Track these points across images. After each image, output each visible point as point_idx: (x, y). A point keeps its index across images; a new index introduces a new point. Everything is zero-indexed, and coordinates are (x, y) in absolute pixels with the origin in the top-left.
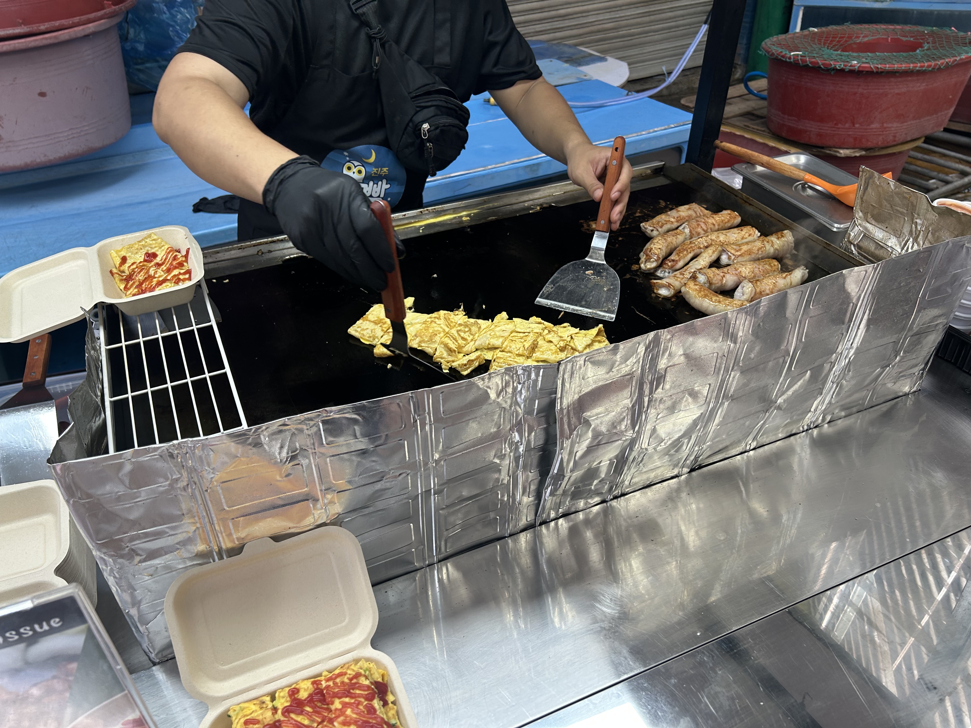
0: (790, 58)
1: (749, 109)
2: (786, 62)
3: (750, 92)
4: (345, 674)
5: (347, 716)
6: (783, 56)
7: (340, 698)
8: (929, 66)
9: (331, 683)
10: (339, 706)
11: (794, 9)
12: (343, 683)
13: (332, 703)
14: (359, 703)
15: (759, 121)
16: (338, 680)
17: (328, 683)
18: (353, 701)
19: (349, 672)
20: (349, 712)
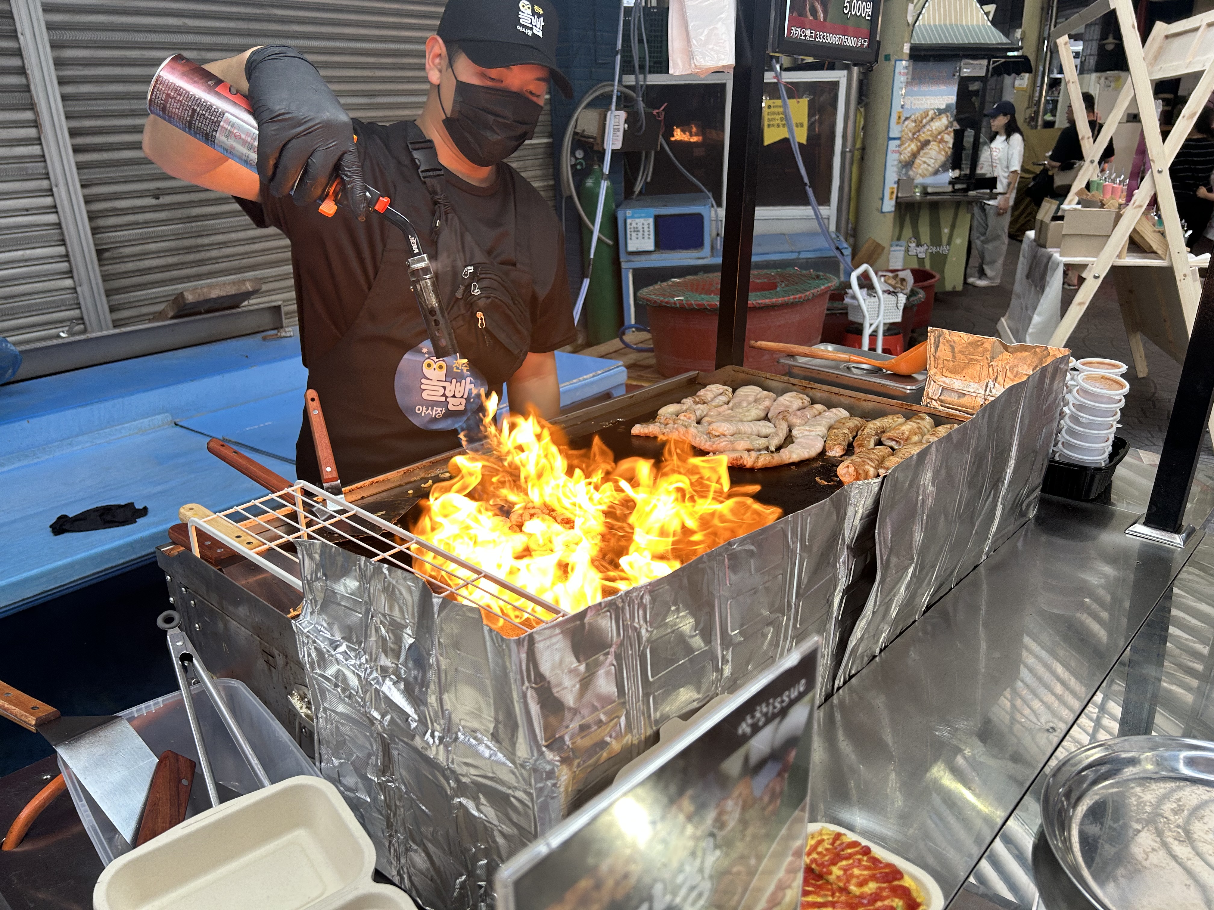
0: (675, 303)
1: (632, 361)
2: (671, 307)
3: (627, 346)
4: (823, 841)
5: (858, 877)
6: (667, 303)
7: (835, 864)
8: (800, 298)
9: (815, 856)
10: (841, 873)
11: (623, 271)
12: (827, 850)
13: (830, 873)
14: (860, 860)
15: (649, 370)
16: (820, 849)
17: (811, 857)
18: (851, 861)
19: (825, 837)
20: (856, 872)
